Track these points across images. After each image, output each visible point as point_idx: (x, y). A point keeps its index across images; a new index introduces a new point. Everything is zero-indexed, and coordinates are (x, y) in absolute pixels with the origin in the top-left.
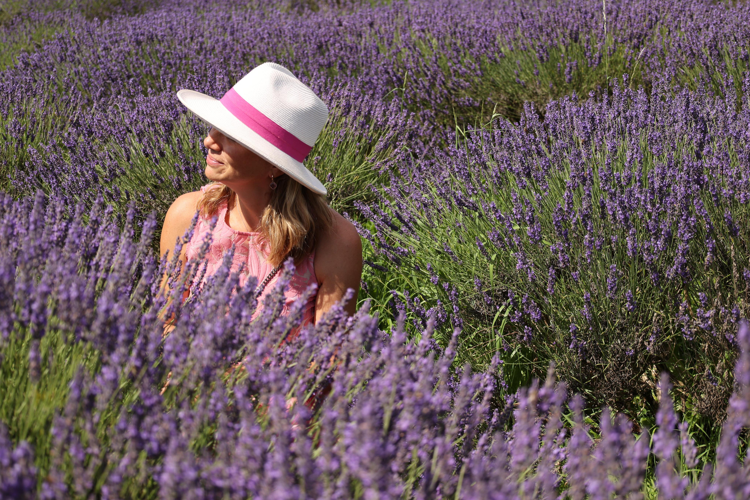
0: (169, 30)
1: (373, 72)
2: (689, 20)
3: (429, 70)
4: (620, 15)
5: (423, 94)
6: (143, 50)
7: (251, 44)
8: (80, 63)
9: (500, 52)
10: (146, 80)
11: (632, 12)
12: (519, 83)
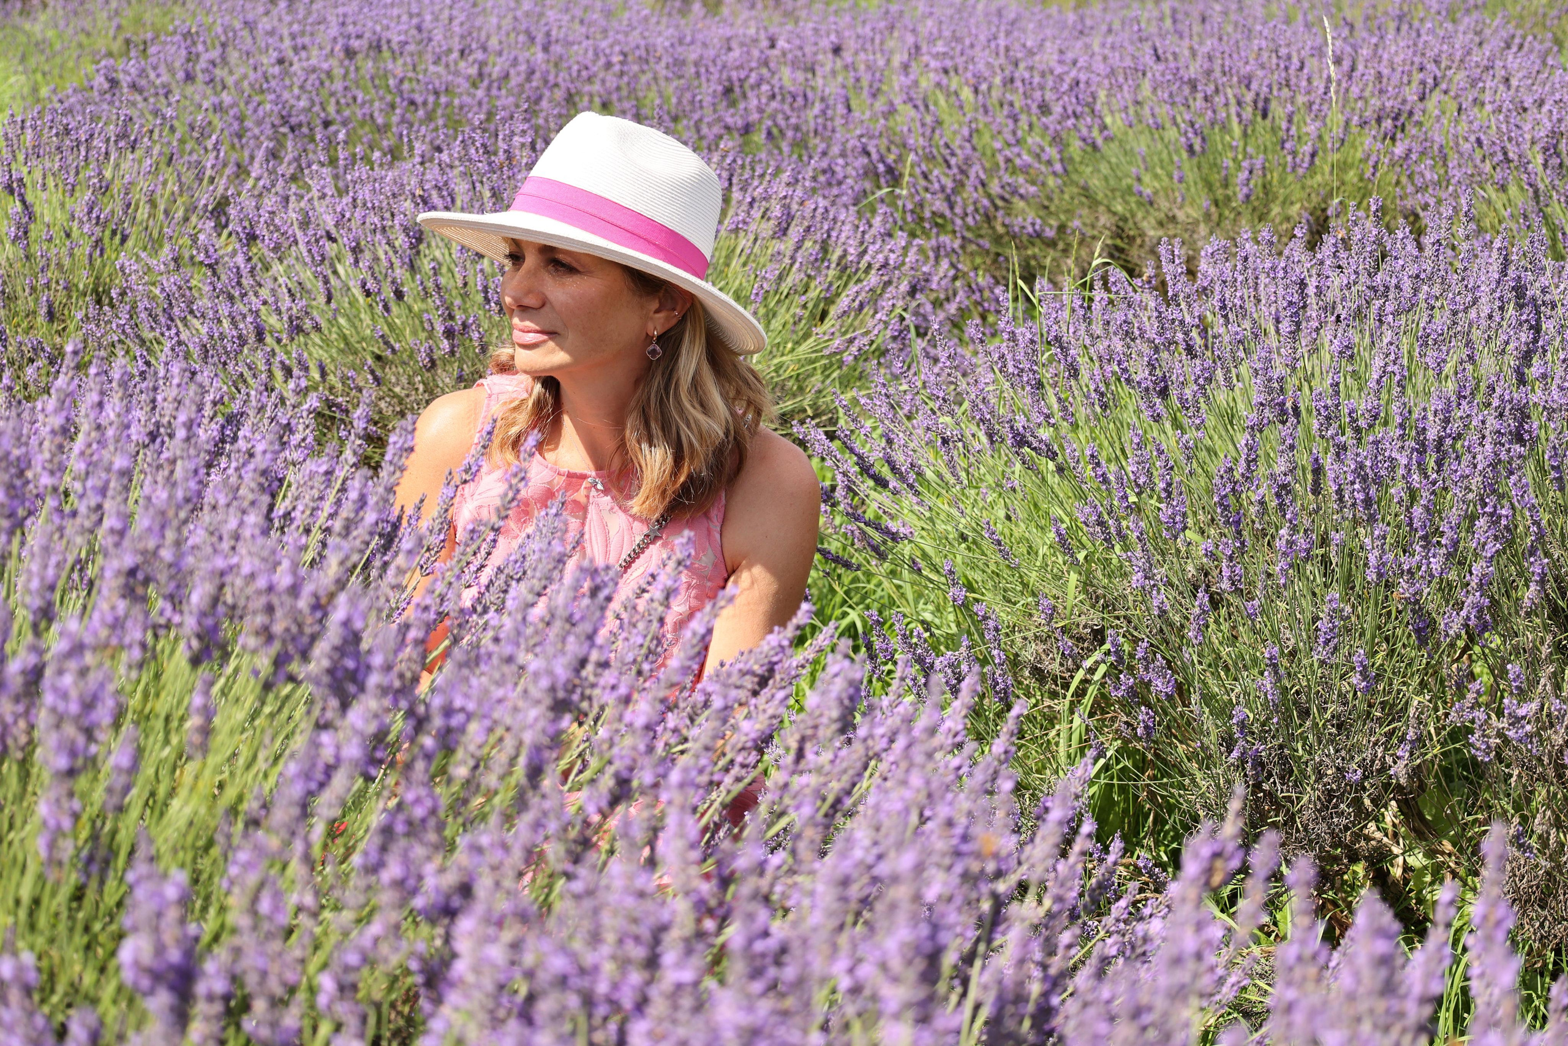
0: (414, 32)
1: (835, 150)
2: (1502, 87)
3: (953, 154)
4: (1360, 67)
5: (940, 205)
6: (357, 69)
7: (584, 73)
8: (224, 87)
9: (1104, 127)
10: (361, 132)
11: (1385, 63)
12: (1140, 193)
